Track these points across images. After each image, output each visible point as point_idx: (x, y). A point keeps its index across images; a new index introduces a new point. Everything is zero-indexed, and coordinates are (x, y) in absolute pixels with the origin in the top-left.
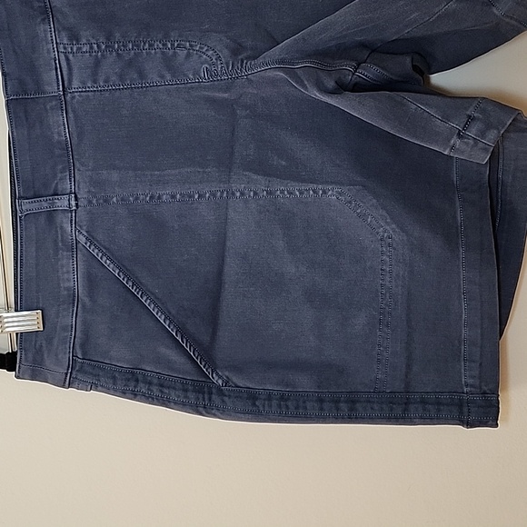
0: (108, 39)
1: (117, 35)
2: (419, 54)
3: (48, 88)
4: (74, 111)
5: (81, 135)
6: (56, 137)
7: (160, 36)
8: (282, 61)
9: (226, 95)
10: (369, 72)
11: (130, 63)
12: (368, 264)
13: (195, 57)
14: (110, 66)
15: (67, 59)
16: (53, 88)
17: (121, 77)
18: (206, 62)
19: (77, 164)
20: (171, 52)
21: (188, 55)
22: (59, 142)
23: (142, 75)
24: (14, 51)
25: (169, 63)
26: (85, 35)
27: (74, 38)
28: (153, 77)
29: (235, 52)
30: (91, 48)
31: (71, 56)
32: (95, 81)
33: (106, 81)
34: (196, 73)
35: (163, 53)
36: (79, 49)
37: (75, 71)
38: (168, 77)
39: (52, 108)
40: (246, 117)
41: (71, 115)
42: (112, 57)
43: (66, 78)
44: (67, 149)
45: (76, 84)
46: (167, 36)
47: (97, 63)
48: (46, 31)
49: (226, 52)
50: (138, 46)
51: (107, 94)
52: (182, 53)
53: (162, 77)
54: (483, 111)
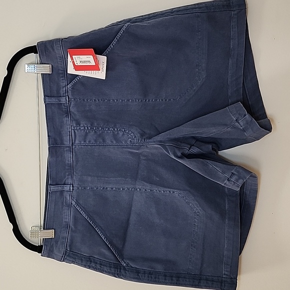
0: (91, 125)
1: (96, 124)
2: (215, 143)
3: (65, 143)
4: (75, 152)
5: (77, 161)
6: (67, 161)
7: (113, 126)
8: (161, 141)
9: (137, 151)
10: (195, 150)
11: (100, 136)
12: (189, 222)
13: (126, 135)
14: (91, 136)
15: (75, 132)
16: (67, 143)
17: (96, 141)
18: (130, 138)
19: (74, 173)
20: (116, 132)
21: (123, 134)
22: (68, 164)
23: (104, 141)
24: (54, 127)
25: (115, 137)
26: (83, 123)
27: (78, 124)
28: (108, 142)
29: (142, 135)
30: (85, 128)
31: (76, 131)
32: (85, 141)
33: (89, 142)
34: (126, 142)
35: (113, 132)
36: (79, 128)
37: (77, 137)
38: (115, 142)
39: (66, 150)
40: (144, 160)
41: (74, 153)
42: (92, 133)
43: (73, 139)
44: (71, 167)
45: (77, 142)
46: (115, 126)
47: (86, 134)
48: (67, 121)
49: (139, 135)
50: (103, 129)
51: (89, 147)
52: (121, 133)
53: (112, 142)
54: (238, 172)
